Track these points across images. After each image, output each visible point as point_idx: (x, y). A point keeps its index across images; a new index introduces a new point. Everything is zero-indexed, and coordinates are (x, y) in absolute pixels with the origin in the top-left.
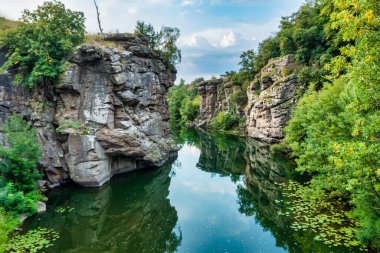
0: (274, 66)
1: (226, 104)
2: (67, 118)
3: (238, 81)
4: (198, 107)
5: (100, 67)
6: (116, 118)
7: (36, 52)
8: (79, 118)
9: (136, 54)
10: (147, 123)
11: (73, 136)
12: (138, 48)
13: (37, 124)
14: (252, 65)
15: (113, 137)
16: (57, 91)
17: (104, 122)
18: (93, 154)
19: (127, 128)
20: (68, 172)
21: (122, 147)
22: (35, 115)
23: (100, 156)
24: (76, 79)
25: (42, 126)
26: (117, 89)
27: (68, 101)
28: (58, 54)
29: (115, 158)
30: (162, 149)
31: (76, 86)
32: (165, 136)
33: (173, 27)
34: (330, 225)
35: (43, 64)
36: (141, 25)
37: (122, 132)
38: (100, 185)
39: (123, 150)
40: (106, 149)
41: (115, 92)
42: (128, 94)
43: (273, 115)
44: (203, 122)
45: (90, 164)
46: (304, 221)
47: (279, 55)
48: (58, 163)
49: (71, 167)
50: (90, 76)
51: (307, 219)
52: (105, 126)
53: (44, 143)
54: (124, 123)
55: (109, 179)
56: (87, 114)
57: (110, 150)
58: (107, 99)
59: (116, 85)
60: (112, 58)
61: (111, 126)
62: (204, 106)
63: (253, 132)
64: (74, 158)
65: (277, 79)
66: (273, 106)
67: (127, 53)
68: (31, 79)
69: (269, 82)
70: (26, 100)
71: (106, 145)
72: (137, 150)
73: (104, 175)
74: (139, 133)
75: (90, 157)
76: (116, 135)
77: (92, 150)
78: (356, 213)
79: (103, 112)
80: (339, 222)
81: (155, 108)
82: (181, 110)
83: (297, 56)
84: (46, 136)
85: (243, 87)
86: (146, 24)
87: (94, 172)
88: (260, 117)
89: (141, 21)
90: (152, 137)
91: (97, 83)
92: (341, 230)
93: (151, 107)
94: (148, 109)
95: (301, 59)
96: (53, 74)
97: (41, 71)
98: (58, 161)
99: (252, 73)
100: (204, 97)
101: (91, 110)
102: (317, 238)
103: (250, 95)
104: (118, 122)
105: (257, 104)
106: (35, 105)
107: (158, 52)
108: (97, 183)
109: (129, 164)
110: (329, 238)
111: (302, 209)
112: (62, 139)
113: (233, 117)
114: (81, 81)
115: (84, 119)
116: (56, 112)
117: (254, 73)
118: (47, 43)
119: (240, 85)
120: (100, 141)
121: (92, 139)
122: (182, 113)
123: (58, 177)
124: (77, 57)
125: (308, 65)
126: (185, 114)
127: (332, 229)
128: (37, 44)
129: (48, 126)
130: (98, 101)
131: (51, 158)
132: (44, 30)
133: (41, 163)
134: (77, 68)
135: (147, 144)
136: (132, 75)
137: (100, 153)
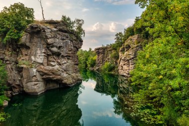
0: (131, 40)
1: (109, 59)
2: (23, 60)
3: (114, 48)
4: (96, 60)
5: (40, 35)
6: (48, 61)
7: (8, 26)
8: (29, 60)
9: (60, 30)
10: (65, 65)
11: (25, 69)
12: (61, 28)
13: (8, 62)
14: (121, 39)
15: (46, 70)
16: (18, 46)
17: (41, 62)
18: (35, 78)
19: (54, 66)
20: (23, 87)
21: (51, 75)
22: (7, 58)
23: (39, 79)
24: (28, 40)
25: (10, 64)
26: (49, 46)
27: (24, 51)
28: (19, 28)
29: (47, 81)
30: (73, 78)
31: (28, 44)
32: (76, 73)
33: (80, 19)
34: (150, 114)
35: (11, 32)
36: (64, 17)
37: (51, 68)
38: (39, 94)
39: (51, 77)
40: (43, 76)
41: (48, 48)
42: (55, 49)
43: (130, 63)
44: (98, 68)
45: (33, 83)
46: (138, 112)
47: (134, 34)
48: (18, 83)
49: (24, 84)
50: (36, 40)
51: (139, 111)
52: (42, 64)
53: (11, 72)
54: (52, 63)
55: (44, 91)
56: (33, 58)
57: (44, 77)
58: (43, 51)
59: (48, 44)
60: (46, 30)
61: (46, 64)
62: (98, 60)
63: (121, 72)
64: (25, 80)
65: (132, 46)
66: (130, 59)
67: (55, 29)
68: (5, 39)
69: (128, 47)
70: (3, 50)
71: (42, 74)
72: (59, 77)
73: (41, 89)
74: (60, 69)
75: (33, 80)
76: (48, 69)
77: (35, 76)
78: (164, 108)
79: (41, 57)
80: (155, 113)
81: (71, 58)
82: (87, 62)
83: (142, 35)
84: (12, 69)
85: (117, 50)
86: (67, 17)
87: (35, 87)
88: (124, 65)
89: (64, 15)
90: (68, 72)
91: (39, 43)
92: (155, 117)
93: (68, 57)
94: (66, 58)
95: (144, 36)
96: (16, 38)
97: (10, 36)
98: (18, 81)
99: (121, 43)
100: (98, 56)
101: (35, 56)
102: (142, 120)
103: (120, 54)
104: (49, 63)
105: (123, 58)
106: (7, 53)
107: (73, 31)
108: (37, 93)
109: (55, 85)
110: (148, 120)
111: (137, 106)
112: (20, 70)
113: (112, 65)
114: (30, 42)
115: (31, 60)
116: (18, 57)
117: (122, 43)
118: (14, 22)
119: (116, 49)
120: (39, 72)
121: (35, 70)
122: (88, 64)
123: (18, 89)
124: (29, 29)
125: (147, 39)
126: (89, 64)
127: (151, 116)
128: (9, 23)
129: (13, 63)
130: (39, 52)
131: (14, 80)
132: (13, 16)
133: (9, 82)
134: (29, 35)
135: (65, 75)
136: (57, 40)
137: (39, 78)
